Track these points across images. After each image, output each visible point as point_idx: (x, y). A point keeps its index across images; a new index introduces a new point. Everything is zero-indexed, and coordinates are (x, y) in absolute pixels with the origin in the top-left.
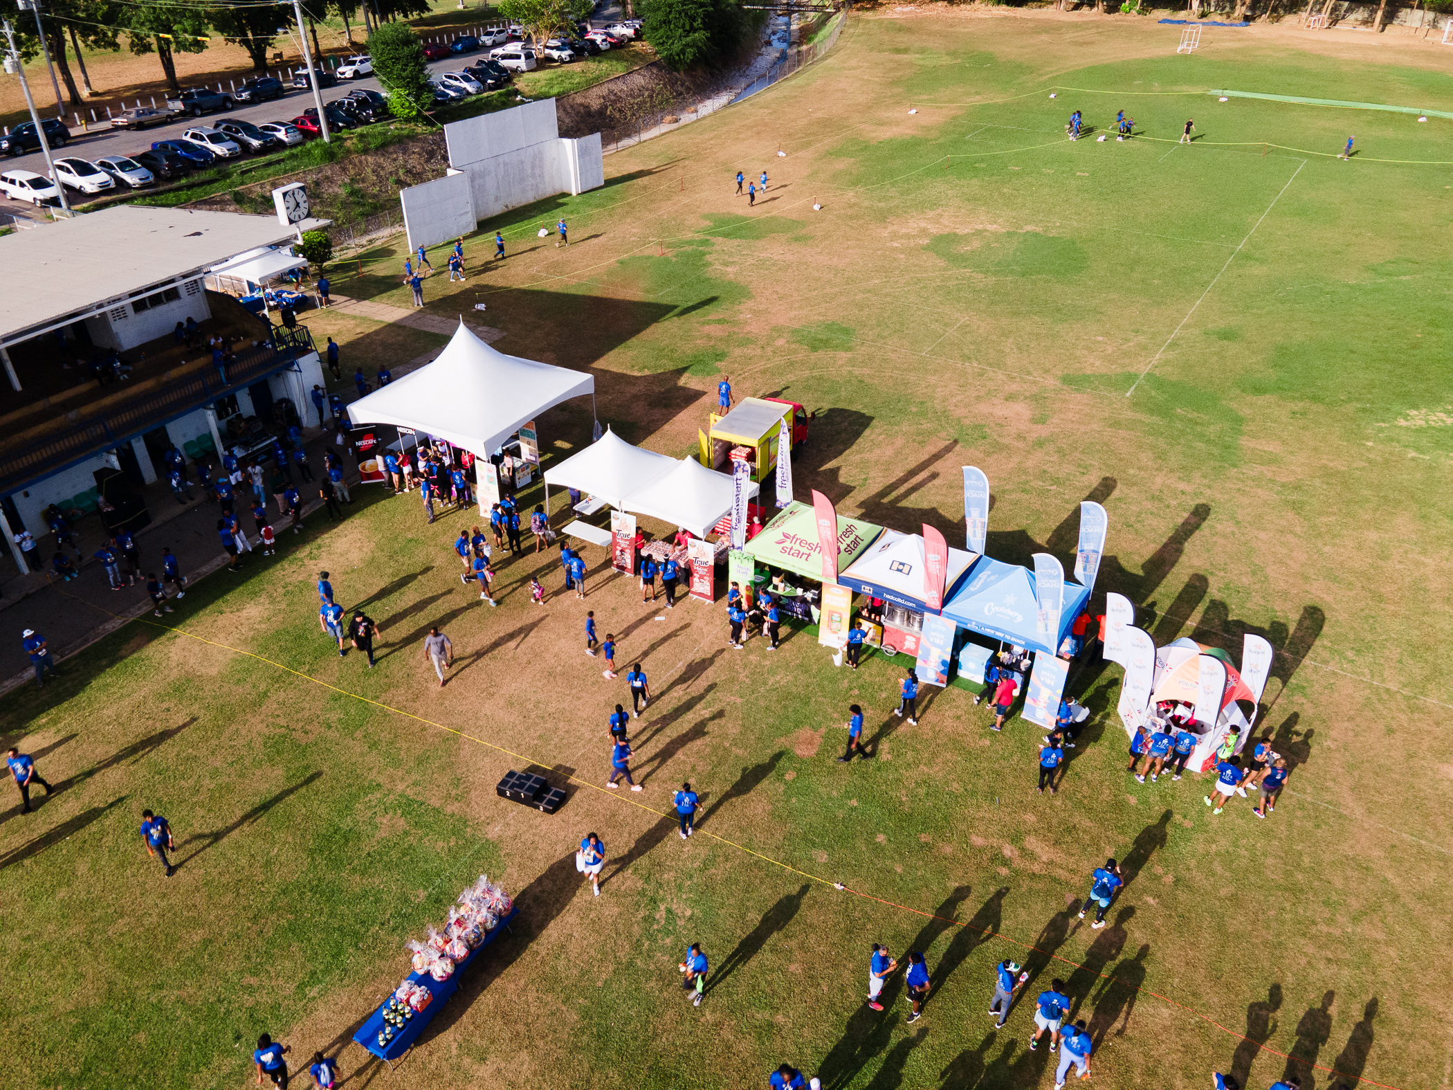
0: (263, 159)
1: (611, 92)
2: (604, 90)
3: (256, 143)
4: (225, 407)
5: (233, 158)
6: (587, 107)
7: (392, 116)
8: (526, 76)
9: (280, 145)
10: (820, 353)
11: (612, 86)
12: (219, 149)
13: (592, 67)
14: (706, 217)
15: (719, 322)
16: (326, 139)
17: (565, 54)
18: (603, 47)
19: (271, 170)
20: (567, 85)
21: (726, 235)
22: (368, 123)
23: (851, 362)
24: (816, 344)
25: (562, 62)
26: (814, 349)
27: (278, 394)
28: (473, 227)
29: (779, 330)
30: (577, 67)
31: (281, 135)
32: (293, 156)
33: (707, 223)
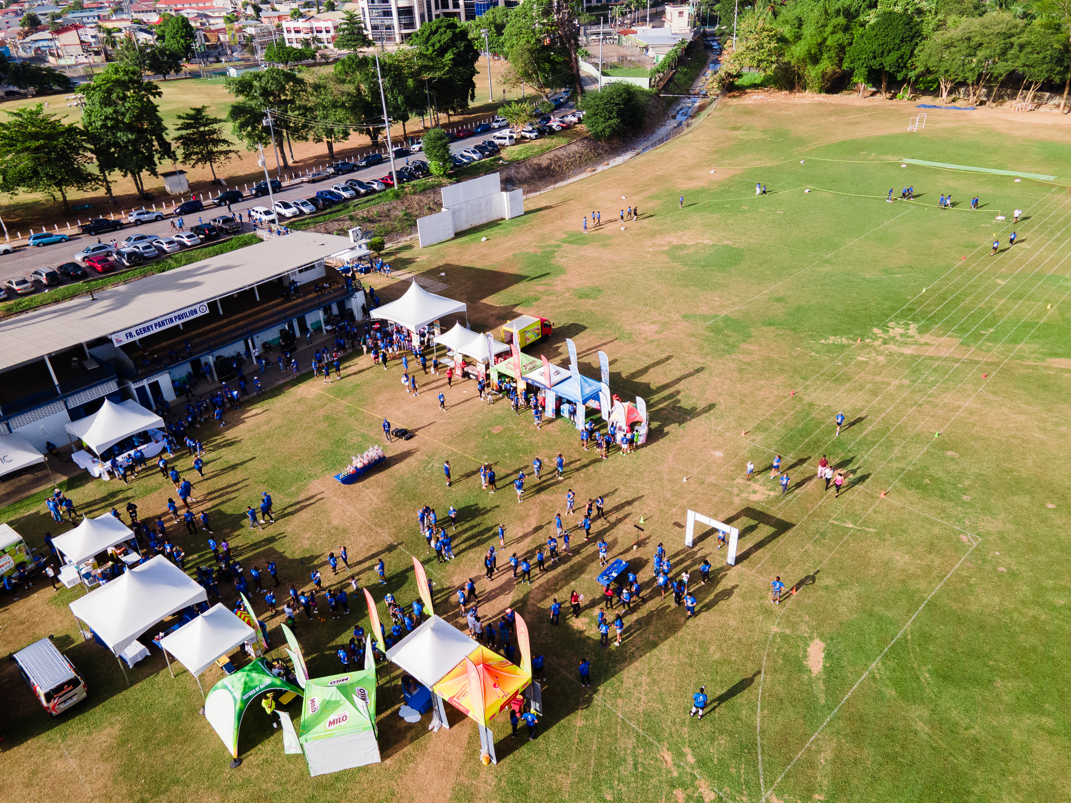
0: (365, 199)
1: (555, 156)
2: (551, 155)
3: (363, 191)
4: (327, 310)
5: (352, 198)
6: (539, 165)
7: (431, 174)
8: (509, 149)
9: (374, 191)
10: (582, 300)
11: (557, 153)
12: (346, 195)
13: (546, 142)
14: (566, 233)
15: (544, 285)
16: (396, 188)
17: (533, 135)
18: (557, 129)
19: (368, 204)
20: (529, 154)
21: (570, 243)
22: (419, 178)
23: (593, 305)
24: (583, 295)
25: (532, 139)
26: (580, 298)
27: (348, 306)
28: (452, 235)
29: (568, 289)
30: (538, 142)
31: (375, 186)
32: (379, 197)
33: (565, 236)
